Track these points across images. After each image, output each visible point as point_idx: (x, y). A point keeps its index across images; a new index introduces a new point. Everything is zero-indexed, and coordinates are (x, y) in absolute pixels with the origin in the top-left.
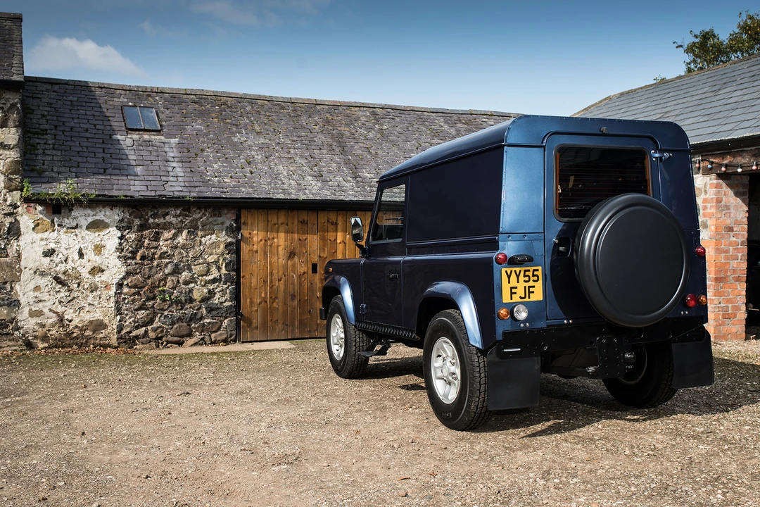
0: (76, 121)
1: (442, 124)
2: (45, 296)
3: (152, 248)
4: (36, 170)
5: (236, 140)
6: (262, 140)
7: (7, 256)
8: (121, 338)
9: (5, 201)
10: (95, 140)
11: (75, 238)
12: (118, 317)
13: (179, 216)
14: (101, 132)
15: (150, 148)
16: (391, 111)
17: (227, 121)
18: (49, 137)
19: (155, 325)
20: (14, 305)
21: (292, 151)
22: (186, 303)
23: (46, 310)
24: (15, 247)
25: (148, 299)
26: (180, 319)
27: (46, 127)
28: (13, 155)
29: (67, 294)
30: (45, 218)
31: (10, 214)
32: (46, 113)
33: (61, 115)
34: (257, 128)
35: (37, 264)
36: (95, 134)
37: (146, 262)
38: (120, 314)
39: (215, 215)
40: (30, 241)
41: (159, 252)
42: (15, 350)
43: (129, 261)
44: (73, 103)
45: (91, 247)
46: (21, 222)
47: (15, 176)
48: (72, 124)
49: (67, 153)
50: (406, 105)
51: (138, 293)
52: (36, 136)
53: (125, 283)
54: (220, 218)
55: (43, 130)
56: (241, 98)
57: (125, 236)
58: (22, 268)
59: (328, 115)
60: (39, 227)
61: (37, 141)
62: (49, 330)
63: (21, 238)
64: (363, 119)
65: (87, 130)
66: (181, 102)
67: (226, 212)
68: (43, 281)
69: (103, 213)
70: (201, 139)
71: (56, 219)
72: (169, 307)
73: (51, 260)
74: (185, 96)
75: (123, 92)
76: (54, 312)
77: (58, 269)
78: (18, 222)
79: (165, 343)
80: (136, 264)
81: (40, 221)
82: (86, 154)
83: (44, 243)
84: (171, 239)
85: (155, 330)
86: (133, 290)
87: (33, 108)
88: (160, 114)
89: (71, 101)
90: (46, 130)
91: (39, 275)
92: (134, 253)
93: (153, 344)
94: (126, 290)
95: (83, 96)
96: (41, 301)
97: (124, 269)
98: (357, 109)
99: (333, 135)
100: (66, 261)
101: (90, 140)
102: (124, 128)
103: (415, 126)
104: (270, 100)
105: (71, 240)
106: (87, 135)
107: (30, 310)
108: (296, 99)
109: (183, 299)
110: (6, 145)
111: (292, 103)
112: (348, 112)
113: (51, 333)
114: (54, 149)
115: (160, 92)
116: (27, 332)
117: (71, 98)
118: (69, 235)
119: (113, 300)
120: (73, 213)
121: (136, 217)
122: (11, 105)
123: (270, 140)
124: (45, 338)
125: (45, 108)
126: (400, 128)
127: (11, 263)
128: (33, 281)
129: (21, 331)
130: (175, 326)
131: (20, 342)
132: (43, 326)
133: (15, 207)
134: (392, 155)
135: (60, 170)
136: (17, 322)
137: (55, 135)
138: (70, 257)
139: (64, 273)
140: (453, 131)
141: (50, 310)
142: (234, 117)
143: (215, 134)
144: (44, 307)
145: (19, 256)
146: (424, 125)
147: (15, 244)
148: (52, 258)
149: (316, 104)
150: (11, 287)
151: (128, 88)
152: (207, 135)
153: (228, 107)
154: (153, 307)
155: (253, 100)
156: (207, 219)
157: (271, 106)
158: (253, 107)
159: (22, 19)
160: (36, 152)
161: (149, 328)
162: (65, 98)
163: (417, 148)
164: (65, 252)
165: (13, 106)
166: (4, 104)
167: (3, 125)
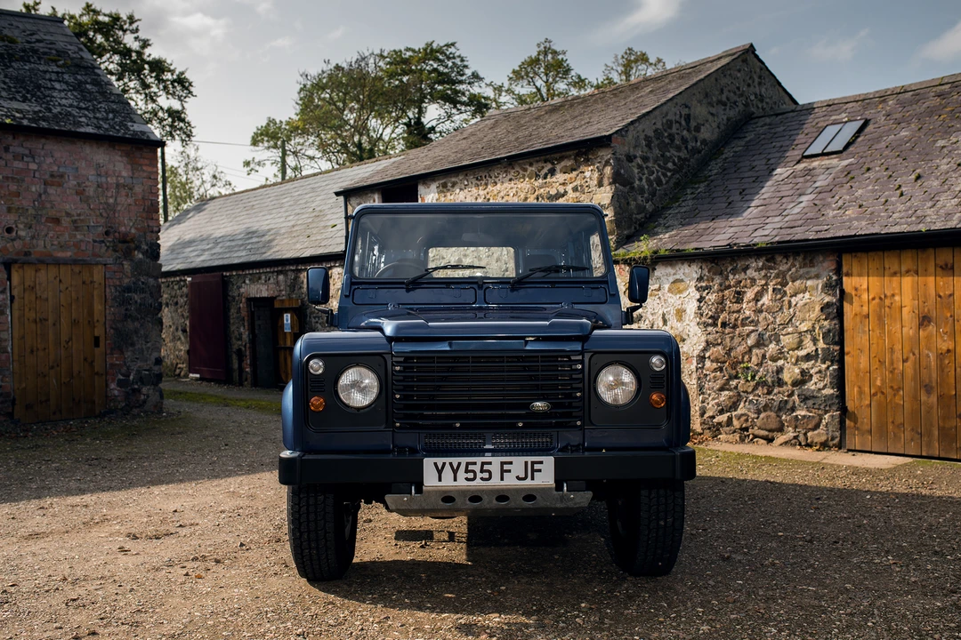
0: (754, 158)
3: (733, 312)
5: (941, 143)
8: (704, 423)
10: (747, 180)
11: (658, 301)
12: (701, 397)
13: (762, 269)
14: (766, 167)
19: (739, 412)
22: (774, 386)
25: (731, 378)
26: (766, 407)
27: (715, 172)
28: (609, 214)
33: (746, 153)
37: (727, 330)
38: (703, 393)
39: (805, 266)
41: (741, 317)
43: (710, 329)
45: (673, 312)
48: (745, 163)
51: (721, 369)
53: (707, 355)
54: (813, 269)
57: (705, 298)
66: (919, 100)
67: (821, 259)
69: (682, 270)
72: (753, 390)
74: (934, 89)
75: (852, 105)
79: (751, 437)
80: (717, 332)
84: (753, 299)
85: (739, 418)
86: (715, 365)
88: (870, 126)
89: (775, 133)
92: (714, 318)
93: (737, 436)
94: (708, 364)
97: (703, 338)
100: (651, 328)
105: (656, 305)
106: (747, 174)
109: (769, 380)
110: (602, 206)
115: (904, 92)
118: (654, 298)
119: (694, 376)
120: (656, 273)
121: (715, 274)
122: (605, 162)
130: (762, 416)
137: (713, 181)
138: (655, 323)
152: (903, 144)
154: (736, 388)
156: (797, 271)
161: (734, 414)
164: (651, 318)
165: (607, 163)
166: (599, 162)
167: (600, 185)
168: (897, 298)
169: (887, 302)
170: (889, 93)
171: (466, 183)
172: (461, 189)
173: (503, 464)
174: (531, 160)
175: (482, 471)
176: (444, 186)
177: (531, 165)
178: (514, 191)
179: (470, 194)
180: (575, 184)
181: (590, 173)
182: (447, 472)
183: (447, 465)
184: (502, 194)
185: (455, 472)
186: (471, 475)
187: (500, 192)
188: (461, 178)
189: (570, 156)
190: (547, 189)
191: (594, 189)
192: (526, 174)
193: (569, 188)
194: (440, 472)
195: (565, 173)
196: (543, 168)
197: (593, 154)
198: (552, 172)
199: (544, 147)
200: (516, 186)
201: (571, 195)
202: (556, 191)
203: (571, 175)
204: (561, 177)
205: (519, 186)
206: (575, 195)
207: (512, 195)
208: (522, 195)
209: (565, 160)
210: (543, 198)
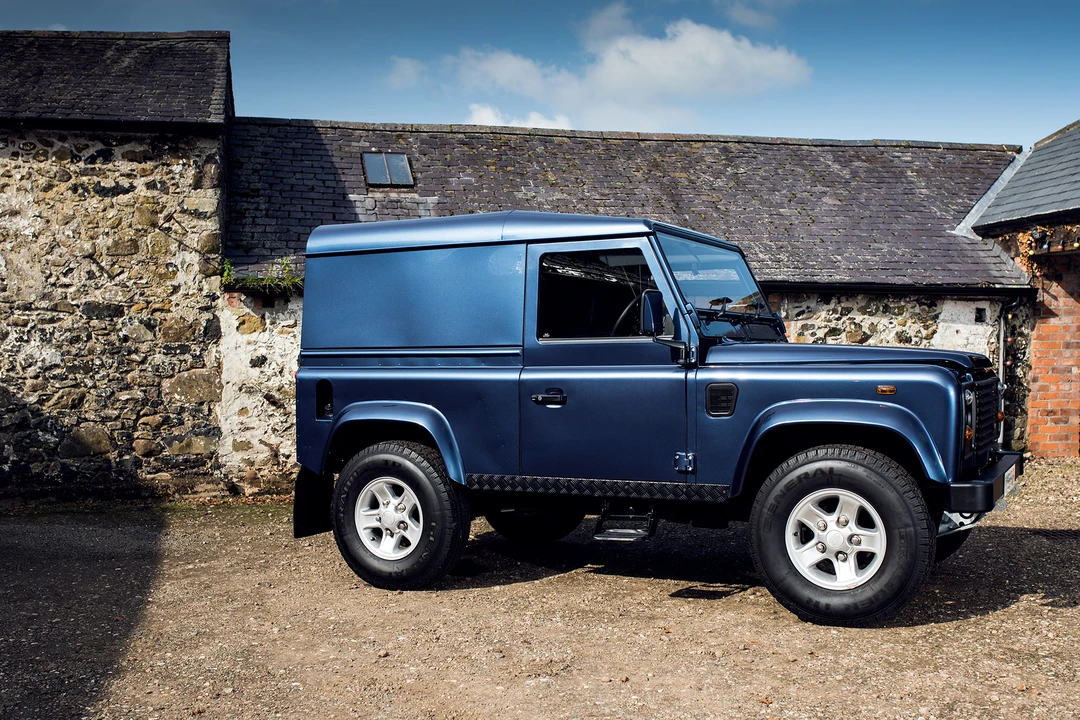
0: (298, 176)
1: (830, 163)
2: (253, 422)
4: (242, 246)
5: (520, 195)
6: (558, 196)
7: (204, 366)
9: (201, 290)
10: (323, 202)
11: (292, 340)
14: (331, 190)
15: (398, 211)
16: (752, 145)
17: (509, 169)
18: (261, 200)
20: (213, 434)
21: (601, 210)
23: (255, 442)
24: (214, 354)
27: (259, 186)
28: (211, 226)
29: (283, 418)
30: (252, 314)
31: (207, 309)
32: (259, 167)
33: (279, 168)
34: (551, 177)
35: (243, 377)
36: (323, 193)
40: (233, 345)
42: (215, 497)
44: (296, 152)
46: (221, 319)
47: (213, 256)
48: (293, 181)
49: (285, 221)
50: (775, 137)
52: (245, 199)
55: (253, 190)
56: (529, 135)
58: (224, 382)
59: (656, 156)
60: (245, 326)
61: (246, 205)
62: (260, 470)
63: (222, 341)
64: (709, 159)
65: (313, 189)
66: (444, 145)
68: (251, 400)
70: (470, 197)
71: (267, 314)
73: (262, 372)
74: (450, 136)
75: (364, 133)
76: (266, 444)
77: (270, 383)
78: (218, 319)
81: (246, 318)
82: (309, 222)
83: (251, 347)
87: (242, 160)
88: (414, 162)
89: (294, 149)
90: (258, 190)
91: (246, 392)
95: (309, 141)
96: (248, 429)
98: (700, 144)
99: (662, 184)
100: (281, 372)
101: (316, 202)
102: (363, 184)
103: (788, 167)
104: (572, 136)
105: (287, 342)
106: (313, 195)
107: (235, 440)
108: (610, 133)
110: (201, 213)
111: (604, 139)
112: (687, 149)
113: (262, 473)
114: (267, 216)
115: (416, 131)
116: (231, 472)
117: (293, 144)
118: (285, 336)
120: (290, 306)
122: (207, 157)
123: (569, 194)
124: (254, 481)
125: (258, 160)
126: (765, 171)
127: (209, 377)
128: (238, 401)
129: (223, 470)
131: (222, 486)
132: (251, 463)
133: (214, 298)
134: (751, 212)
135: (274, 245)
136: (217, 458)
137: (270, 197)
138: (287, 367)
139: (279, 390)
140: (846, 173)
141: (261, 441)
142: (518, 162)
143: (490, 188)
144: (252, 437)
145: (219, 366)
146: (803, 166)
147: (214, 350)
148: (262, 369)
149: (639, 140)
150: (210, 410)
151: (371, 127)
152: (478, 189)
153: (511, 149)
155: (546, 137)
157: (573, 146)
158: (546, 147)
159: (229, 38)
160: (244, 221)
162: (285, 144)
163: (790, 201)
164: (280, 360)
165: (210, 159)
166: (198, 156)
167: (197, 185)
170: (399, 129)
174: (65, 133)
177: (63, 139)
178: (24, 172)
180: (151, 178)
181: (182, 170)
189: (144, 139)
190: (96, 179)
191: (186, 189)
192: (51, 151)
193: (140, 182)
195: (131, 160)
196: (87, 146)
197: (186, 143)
198: (107, 156)
199: (96, 118)
200: (27, 165)
201: (143, 194)
202: (113, 184)
203: (143, 165)
204: (125, 166)
205: (35, 166)
206: (149, 194)
207: (19, 177)
208: (43, 181)
209: (133, 143)
210: (86, 190)
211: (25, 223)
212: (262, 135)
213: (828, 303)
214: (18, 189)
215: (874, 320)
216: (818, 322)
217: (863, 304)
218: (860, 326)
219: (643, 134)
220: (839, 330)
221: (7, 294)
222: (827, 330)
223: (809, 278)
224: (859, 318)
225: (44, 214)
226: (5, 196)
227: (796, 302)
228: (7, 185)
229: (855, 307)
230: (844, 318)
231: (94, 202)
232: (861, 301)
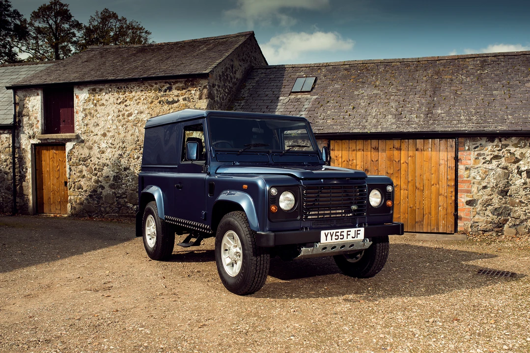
0: (265, 90)
5: (356, 93)
6: (375, 92)
10: (267, 101)
14: (274, 96)
15: (296, 104)
16: (502, 57)
17: (360, 80)
21: (392, 97)
27: (246, 95)
32: (251, 87)
33: (259, 87)
34: (378, 83)
36: (270, 97)
48: (261, 92)
55: (243, 97)
59: (441, 68)
61: (236, 104)
64: (470, 67)
65: (267, 95)
66: (337, 71)
67: (320, 142)
70: (333, 95)
74: (342, 66)
75: (305, 69)
88: (317, 80)
89: (270, 78)
95: (279, 74)
98: (471, 59)
99: (434, 82)
101: (264, 101)
102: (289, 92)
103: (517, 67)
104: (402, 61)
106: (265, 98)
111: (418, 61)
112: (461, 63)
114: (241, 108)
115: (328, 65)
117: (272, 76)
123: (381, 91)
125: (253, 84)
126: (501, 71)
134: (474, 94)
137: (247, 100)
142: (366, 77)
143: (345, 90)
149: (437, 60)
151: (309, 66)
152: (339, 91)
153: (368, 70)
155: (388, 63)
157: (400, 66)
158: (385, 68)
162: (268, 76)
163: (503, 87)
165: (205, 87)
166: (200, 87)
167: (200, 98)
168: (354, 161)
169: (350, 163)
170: (321, 65)
171: (110, 90)
172: (106, 93)
173: (348, 231)
174: (156, 81)
175: (341, 235)
176: (94, 90)
177: (156, 84)
178: (144, 97)
179: (113, 96)
180: (185, 96)
181: (194, 92)
182: (329, 236)
183: (329, 234)
184: (136, 98)
185: (332, 236)
186: (337, 237)
187: (134, 97)
188: (106, 86)
189: (182, 81)
190: (167, 98)
191: (197, 100)
192: (153, 88)
193: (181, 98)
194: (326, 236)
195: (178, 90)
196: (164, 86)
197: (196, 82)
198: (170, 89)
199: (166, 75)
200: (145, 94)
201: (182, 103)
202: (172, 100)
203: (182, 92)
204: (175, 92)
205: (148, 95)
206: (184, 102)
207: (143, 99)
208: (150, 100)
209: (179, 83)
210: (163, 103)
211: (144, 116)
212: (262, 73)
213: (493, 141)
214: (143, 104)
215: (523, 150)
216: (486, 152)
217: (516, 142)
218: (513, 154)
219: (441, 57)
220: (500, 156)
221: (139, 142)
222: (492, 156)
223: (482, 129)
224: (513, 149)
225: (150, 113)
226: (138, 106)
227: (474, 141)
228: (139, 102)
229: (511, 144)
230: (504, 150)
231: (166, 107)
232: (514, 140)
